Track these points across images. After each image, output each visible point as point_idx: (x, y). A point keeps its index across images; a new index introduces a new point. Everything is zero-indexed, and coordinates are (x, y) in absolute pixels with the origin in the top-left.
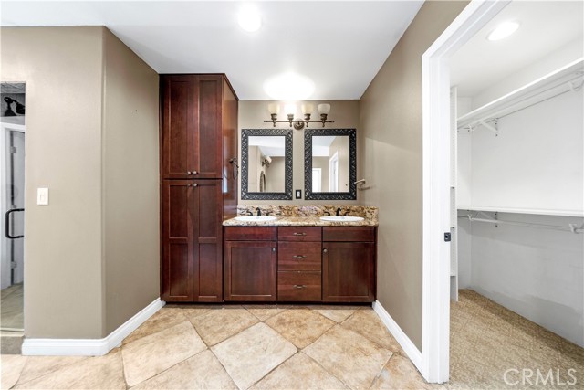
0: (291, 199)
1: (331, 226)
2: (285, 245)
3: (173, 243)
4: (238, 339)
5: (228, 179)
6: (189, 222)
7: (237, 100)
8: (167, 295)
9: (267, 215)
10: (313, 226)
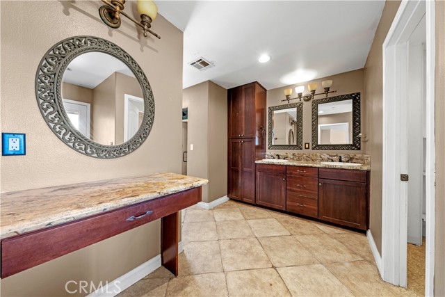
0: (301, 149)
1: (325, 168)
2: (291, 177)
3: (233, 170)
4: (260, 221)
5: (259, 138)
6: (240, 160)
7: (266, 90)
8: (230, 195)
9: (284, 159)
10: (311, 167)
